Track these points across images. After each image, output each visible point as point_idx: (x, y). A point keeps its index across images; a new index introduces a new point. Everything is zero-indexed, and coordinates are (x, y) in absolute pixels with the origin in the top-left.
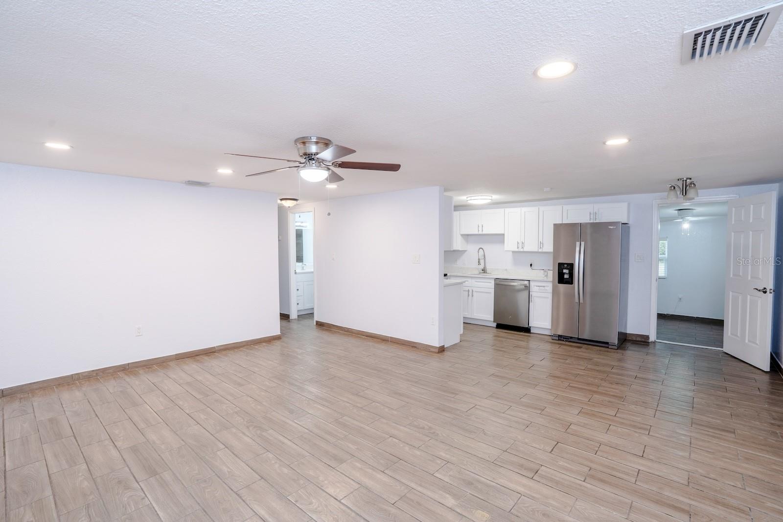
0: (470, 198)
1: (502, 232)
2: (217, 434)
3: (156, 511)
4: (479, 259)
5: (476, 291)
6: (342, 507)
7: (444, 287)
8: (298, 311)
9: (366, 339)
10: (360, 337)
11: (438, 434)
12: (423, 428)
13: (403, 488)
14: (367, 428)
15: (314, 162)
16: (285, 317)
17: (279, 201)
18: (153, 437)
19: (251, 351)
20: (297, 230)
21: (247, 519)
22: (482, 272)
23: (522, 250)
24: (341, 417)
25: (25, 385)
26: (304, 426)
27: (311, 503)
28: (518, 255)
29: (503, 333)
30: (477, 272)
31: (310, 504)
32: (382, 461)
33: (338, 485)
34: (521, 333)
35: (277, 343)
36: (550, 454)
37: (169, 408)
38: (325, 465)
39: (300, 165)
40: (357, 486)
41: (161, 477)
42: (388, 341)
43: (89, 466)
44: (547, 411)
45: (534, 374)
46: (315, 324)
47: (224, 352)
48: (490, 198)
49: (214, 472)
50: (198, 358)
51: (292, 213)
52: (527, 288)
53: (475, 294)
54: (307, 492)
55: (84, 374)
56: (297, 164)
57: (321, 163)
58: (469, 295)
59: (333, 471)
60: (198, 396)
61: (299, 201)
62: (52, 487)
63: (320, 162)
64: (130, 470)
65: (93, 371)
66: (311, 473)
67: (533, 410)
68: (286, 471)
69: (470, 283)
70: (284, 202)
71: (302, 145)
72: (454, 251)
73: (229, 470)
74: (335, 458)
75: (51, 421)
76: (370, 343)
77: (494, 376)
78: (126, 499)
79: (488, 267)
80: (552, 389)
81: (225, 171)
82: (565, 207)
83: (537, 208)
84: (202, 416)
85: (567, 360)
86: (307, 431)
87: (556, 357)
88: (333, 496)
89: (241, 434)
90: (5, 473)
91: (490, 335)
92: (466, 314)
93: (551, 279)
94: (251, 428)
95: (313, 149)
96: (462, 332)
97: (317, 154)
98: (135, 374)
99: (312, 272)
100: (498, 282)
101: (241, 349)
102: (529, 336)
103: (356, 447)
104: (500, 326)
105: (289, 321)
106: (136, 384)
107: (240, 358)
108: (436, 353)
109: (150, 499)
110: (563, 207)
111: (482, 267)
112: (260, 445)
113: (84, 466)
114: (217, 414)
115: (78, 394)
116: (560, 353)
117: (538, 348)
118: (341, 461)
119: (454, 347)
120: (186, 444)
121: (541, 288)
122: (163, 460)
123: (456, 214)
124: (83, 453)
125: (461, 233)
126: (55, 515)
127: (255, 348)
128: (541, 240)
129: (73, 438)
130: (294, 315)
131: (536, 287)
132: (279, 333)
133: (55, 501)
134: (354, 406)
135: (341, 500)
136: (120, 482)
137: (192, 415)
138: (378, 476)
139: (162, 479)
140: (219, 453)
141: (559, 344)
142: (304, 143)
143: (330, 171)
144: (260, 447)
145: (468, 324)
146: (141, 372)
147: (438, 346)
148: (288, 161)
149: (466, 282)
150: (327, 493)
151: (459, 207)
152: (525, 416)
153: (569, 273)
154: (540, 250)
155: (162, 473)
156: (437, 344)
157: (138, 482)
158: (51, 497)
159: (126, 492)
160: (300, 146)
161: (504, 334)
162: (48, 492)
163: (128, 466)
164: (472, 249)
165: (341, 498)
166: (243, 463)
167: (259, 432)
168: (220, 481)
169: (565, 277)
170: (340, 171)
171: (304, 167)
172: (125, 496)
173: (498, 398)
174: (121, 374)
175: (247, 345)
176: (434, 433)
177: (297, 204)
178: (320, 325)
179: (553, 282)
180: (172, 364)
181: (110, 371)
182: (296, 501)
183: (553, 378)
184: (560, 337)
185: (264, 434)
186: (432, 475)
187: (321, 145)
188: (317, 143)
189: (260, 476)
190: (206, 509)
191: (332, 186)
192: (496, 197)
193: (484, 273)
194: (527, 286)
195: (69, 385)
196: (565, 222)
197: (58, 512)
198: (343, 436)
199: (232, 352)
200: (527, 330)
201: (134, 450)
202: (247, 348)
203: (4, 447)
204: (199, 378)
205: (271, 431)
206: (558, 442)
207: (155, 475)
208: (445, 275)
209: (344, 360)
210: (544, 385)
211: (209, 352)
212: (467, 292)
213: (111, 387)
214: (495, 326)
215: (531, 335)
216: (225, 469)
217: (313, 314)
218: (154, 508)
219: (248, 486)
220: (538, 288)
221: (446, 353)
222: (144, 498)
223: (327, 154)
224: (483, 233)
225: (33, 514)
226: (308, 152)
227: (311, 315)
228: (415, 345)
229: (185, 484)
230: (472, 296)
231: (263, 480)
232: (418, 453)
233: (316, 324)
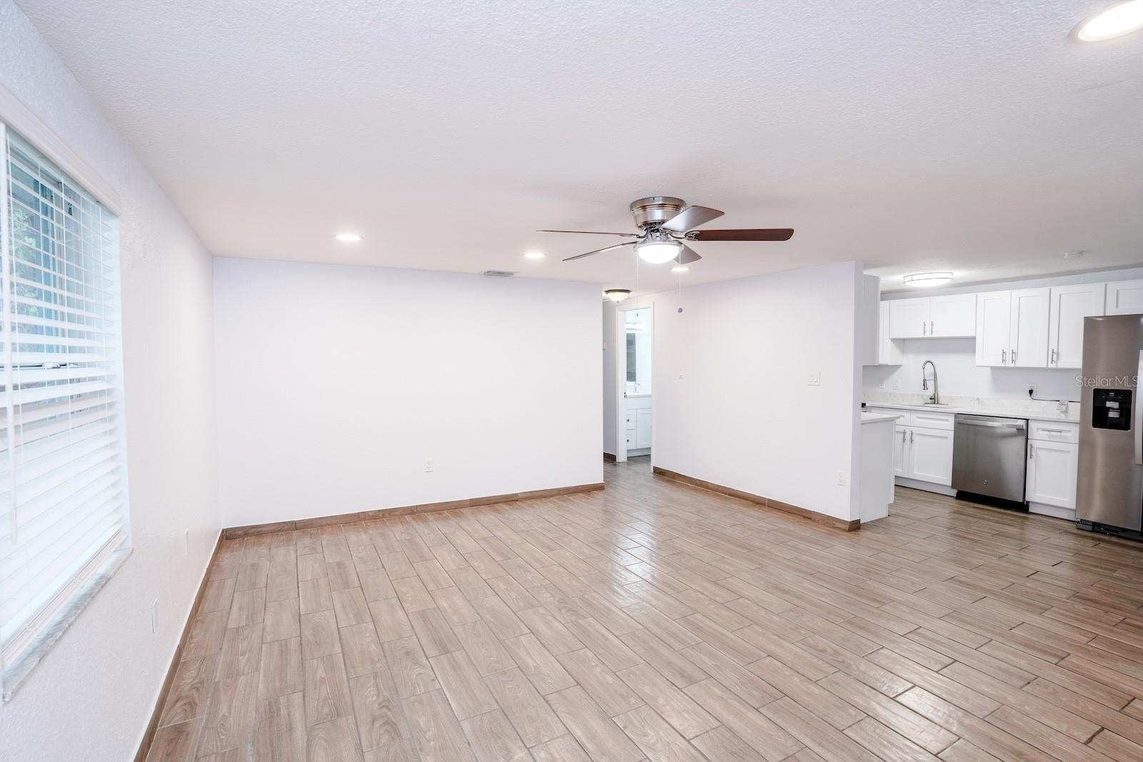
0: (909, 278)
1: (970, 334)
2: (520, 613)
3: (447, 700)
4: (925, 380)
5: (917, 434)
6: (693, 751)
7: (862, 424)
8: (628, 450)
9: (729, 499)
10: (720, 495)
11: (850, 665)
12: (824, 651)
13: (790, 742)
14: (732, 636)
15: (658, 234)
16: (610, 458)
17: (604, 295)
18: (444, 604)
19: (565, 504)
20: (628, 335)
21: (558, 738)
22: (930, 401)
23: (1012, 365)
24: (691, 613)
25: (316, 519)
26: (635, 618)
27: (646, 735)
28: (1003, 375)
29: (969, 508)
30: (920, 402)
31: (644, 736)
32: (756, 693)
33: (686, 715)
34: (1009, 512)
35: (600, 495)
36: (1084, 747)
37: (462, 569)
38: (667, 682)
39: (638, 240)
40: (716, 724)
41: (453, 657)
42: (765, 505)
43: (376, 626)
44: (1072, 662)
45: (1039, 589)
46: (652, 471)
47: (528, 502)
48: (949, 275)
49: (516, 663)
50: (496, 506)
51: (620, 310)
52: (1024, 432)
53: (916, 438)
54: (640, 716)
55: (371, 514)
56: (634, 239)
57: (669, 236)
58: (904, 440)
59: (679, 694)
60: (498, 558)
61: (631, 293)
62: (341, 643)
63: (668, 233)
64: (419, 640)
65: (379, 511)
66: (647, 689)
67: (1039, 655)
68: (610, 680)
69: (907, 420)
70: (611, 295)
71: (641, 212)
72: (879, 366)
73: (535, 664)
74: (682, 674)
75: (339, 564)
76: (735, 505)
77: (954, 580)
78: (415, 676)
79: (942, 393)
80: (1083, 622)
81: (534, 256)
82: (1110, 285)
83: (1046, 290)
84: (502, 586)
85: (1115, 571)
86: (641, 627)
87: (1089, 562)
88: (678, 730)
89: (550, 618)
90: (299, 616)
91: (944, 511)
92: (900, 470)
93: (1077, 418)
94: (564, 611)
95: (657, 215)
96: (892, 501)
97: (663, 222)
98: (425, 520)
99: (650, 396)
100: (962, 419)
101: (551, 499)
102: (1026, 518)
103: (714, 663)
104: (962, 496)
105: (615, 465)
106: (427, 532)
107: (548, 510)
108: (845, 530)
109: (441, 683)
110: (1106, 285)
111: (930, 392)
112: (576, 637)
113: (371, 626)
114: (521, 585)
115: (364, 537)
116: (1096, 556)
117: (1046, 541)
118: (692, 681)
119: (876, 524)
120: (482, 619)
121: (1052, 433)
122: (455, 634)
123: (884, 305)
124: (371, 610)
125: (892, 337)
126: (345, 677)
127: (569, 499)
128: (1053, 346)
129: (359, 589)
130: (622, 457)
131: (1040, 432)
132: (602, 481)
133: (344, 660)
134: (711, 599)
135: (692, 739)
136: (408, 653)
137: (489, 581)
138: (749, 714)
139: (454, 660)
140: (522, 638)
141: (1093, 538)
142: (644, 208)
143: (683, 246)
144: (576, 639)
145: (902, 487)
146: (431, 517)
147: (849, 519)
148: (622, 235)
149: (901, 418)
150: (669, 724)
151: (888, 295)
152: (1022, 663)
153: (1120, 408)
154: (1051, 366)
155: (454, 651)
156: (847, 516)
157: (427, 658)
158: (341, 655)
159: (415, 667)
160: (639, 212)
161: (973, 510)
162: (338, 649)
163: (416, 635)
164: (912, 365)
165: (691, 736)
166: (553, 658)
167: (574, 618)
168: (524, 676)
169: (1109, 416)
170: (696, 246)
171: (644, 242)
172: (414, 671)
173: (964, 622)
174: (408, 518)
175: (559, 494)
176: (843, 662)
177: (629, 298)
178: (659, 472)
179: (1082, 424)
180: (464, 511)
181: (397, 513)
182: (625, 727)
183: (1083, 602)
184: (1096, 527)
185: (581, 621)
186: (841, 731)
187: (669, 209)
188: (662, 206)
189: (577, 682)
190: (506, 711)
191: (682, 269)
192: (960, 274)
193: (935, 403)
194: (1023, 429)
195: (355, 525)
196: (1111, 311)
197: (347, 674)
198: (693, 643)
199: (539, 502)
200: (1023, 507)
201: (423, 615)
202: (559, 499)
203: (298, 587)
204: (498, 534)
205: (590, 620)
206: (1103, 729)
207: (446, 653)
208: (864, 405)
209: (696, 527)
210: (1062, 611)
211: (511, 500)
212: (903, 435)
213: (397, 532)
214: (955, 496)
215: (1030, 516)
216: (530, 662)
217: (649, 456)
218: (445, 695)
219: (558, 692)
220: (1047, 433)
221: (862, 533)
222: (433, 680)
223: (678, 222)
224: (933, 336)
225: (325, 670)
226: (650, 220)
227: (646, 457)
228: (809, 516)
229: (481, 672)
230: (912, 441)
231: (578, 686)
232: (815, 690)
233: (654, 471)
